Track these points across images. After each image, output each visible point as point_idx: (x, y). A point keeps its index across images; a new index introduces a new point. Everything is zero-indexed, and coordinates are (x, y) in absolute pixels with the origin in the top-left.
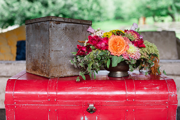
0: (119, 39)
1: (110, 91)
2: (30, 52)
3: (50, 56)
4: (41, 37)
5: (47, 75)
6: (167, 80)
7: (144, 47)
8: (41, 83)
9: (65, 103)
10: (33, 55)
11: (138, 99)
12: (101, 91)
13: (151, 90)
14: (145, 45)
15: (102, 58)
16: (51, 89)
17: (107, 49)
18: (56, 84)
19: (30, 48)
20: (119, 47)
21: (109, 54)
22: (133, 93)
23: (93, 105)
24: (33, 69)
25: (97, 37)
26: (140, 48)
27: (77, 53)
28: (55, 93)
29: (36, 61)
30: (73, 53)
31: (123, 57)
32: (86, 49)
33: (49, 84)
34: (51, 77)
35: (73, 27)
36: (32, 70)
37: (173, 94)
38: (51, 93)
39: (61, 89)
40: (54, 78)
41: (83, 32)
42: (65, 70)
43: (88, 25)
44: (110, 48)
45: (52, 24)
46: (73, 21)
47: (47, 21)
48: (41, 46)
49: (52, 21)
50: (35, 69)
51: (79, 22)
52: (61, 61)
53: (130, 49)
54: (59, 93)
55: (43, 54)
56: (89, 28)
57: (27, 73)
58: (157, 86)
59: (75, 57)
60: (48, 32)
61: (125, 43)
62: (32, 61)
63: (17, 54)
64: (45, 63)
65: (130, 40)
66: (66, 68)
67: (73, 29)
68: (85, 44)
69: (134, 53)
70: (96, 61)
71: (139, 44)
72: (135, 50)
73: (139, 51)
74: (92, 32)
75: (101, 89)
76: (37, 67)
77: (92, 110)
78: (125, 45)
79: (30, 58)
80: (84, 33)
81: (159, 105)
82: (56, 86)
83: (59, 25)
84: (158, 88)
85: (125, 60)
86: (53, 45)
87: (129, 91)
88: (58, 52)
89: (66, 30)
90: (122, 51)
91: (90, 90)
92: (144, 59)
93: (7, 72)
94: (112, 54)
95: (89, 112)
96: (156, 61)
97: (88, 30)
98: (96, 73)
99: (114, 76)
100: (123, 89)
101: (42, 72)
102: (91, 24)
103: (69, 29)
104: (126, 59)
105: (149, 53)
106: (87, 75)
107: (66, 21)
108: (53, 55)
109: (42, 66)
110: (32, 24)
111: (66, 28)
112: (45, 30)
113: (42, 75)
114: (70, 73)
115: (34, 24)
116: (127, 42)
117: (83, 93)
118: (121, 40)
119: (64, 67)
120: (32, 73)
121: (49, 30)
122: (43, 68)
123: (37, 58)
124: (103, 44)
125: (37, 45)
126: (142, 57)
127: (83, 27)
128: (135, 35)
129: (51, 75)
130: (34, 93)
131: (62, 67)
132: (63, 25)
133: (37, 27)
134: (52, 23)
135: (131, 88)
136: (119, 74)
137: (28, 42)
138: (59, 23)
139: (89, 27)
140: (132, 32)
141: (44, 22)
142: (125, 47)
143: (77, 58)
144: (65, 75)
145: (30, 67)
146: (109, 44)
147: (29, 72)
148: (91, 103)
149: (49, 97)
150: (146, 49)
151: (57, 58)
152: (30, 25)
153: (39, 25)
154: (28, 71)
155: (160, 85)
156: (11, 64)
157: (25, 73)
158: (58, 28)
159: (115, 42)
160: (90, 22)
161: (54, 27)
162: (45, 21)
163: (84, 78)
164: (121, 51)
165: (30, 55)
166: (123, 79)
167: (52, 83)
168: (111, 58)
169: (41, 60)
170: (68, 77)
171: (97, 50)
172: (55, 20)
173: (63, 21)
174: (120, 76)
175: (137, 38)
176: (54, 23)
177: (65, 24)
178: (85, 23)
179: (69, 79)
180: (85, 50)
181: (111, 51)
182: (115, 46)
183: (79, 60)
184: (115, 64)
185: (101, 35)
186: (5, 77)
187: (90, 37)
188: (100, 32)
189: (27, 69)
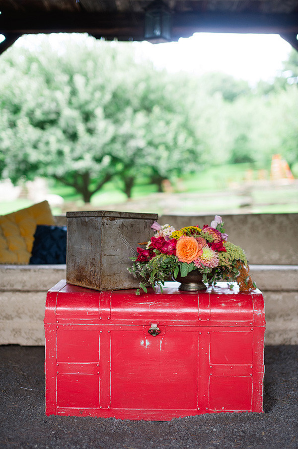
0: (190, 241)
1: (178, 308)
2: (73, 256)
3: (103, 263)
4: (90, 237)
5: (97, 286)
6: (253, 295)
7: (225, 251)
8: (90, 297)
9: (121, 322)
10: (78, 260)
11: (215, 318)
12: (166, 307)
13: (232, 307)
14: (226, 248)
15: (167, 266)
16: (103, 305)
17: (174, 254)
18: (110, 298)
19: (73, 251)
20: (189, 251)
21: (177, 261)
22: (207, 311)
23: (156, 326)
24: (77, 280)
25: (162, 238)
26: (220, 252)
27: (137, 258)
28: (108, 310)
29: (82, 268)
30: (131, 258)
31: (194, 265)
32: (149, 254)
33: (101, 297)
34: (103, 289)
35: (132, 223)
36: (75, 280)
37: (258, 312)
38: (103, 309)
39: (115, 305)
40: (107, 292)
41: (146, 230)
42: (121, 281)
43: (152, 219)
44: (178, 254)
46: (132, 216)
47: (98, 217)
48: (90, 248)
49: (106, 217)
50: (80, 278)
51: (140, 217)
52: (115, 268)
53: (204, 254)
54: (113, 310)
55: (93, 259)
56: (154, 224)
57: (68, 284)
58: (238, 302)
59: (134, 264)
60: (99, 230)
61: (197, 246)
62: (76, 268)
64: (95, 272)
65: (207, 241)
66: (122, 278)
67: (132, 226)
68: (148, 247)
69: (210, 260)
70: (161, 270)
71: (218, 247)
72: (211, 256)
73: (217, 256)
74: (157, 229)
75: (167, 304)
76: (84, 276)
77: (154, 332)
78: (198, 249)
79: (73, 264)
80: (147, 230)
81: (241, 326)
82: (109, 301)
83: (114, 222)
84: (240, 304)
85: (198, 269)
86: (106, 247)
87: (201, 308)
88: (113, 257)
89: (122, 228)
90: (193, 257)
91: (152, 307)
93: (24, 283)
94: (181, 260)
95: (151, 334)
97: (152, 227)
98: (162, 285)
99: (185, 289)
100: (195, 305)
101: (91, 283)
102: (156, 218)
103: (127, 227)
104: (198, 267)
105: (231, 259)
106: (149, 287)
107: (122, 216)
108: (105, 261)
109: (91, 275)
110: (77, 218)
111: (123, 225)
112: (96, 228)
113: (91, 287)
114: (127, 285)
115: (79, 218)
116: (201, 246)
117: (143, 310)
118: (192, 243)
119: (119, 276)
120: (75, 284)
121: (100, 229)
122: (91, 278)
123: (83, 264)
124: (170, 247)
125: (83, 247)
126: (223, 264)
127: (146, 223)
128: (215, 234)
129: (102, 287)
130: (81, 309)
131: (117, 277)
132: (119, 222)
133: (85, 223)
134: (105, 220)
135: (205, 305)
136: (193, 286)
137: (69, 241)
138: (113, 218)
139: (153, 223)
140: (211, 230)
141: (94, 218)
142: (197, 251)
143: (137, 266)
144: (121, 287)
145: (73, 276)
146: (177, 248)
147: (71, 283)
148: (154, 322)
149: (100, 315)
150: (226, 254)
151: (111, 265)
152: (74, 218)
153: (87, 221)
154: (69, 282)
155: (242, 301)
156: (29, 270)
157: (65, 284)
158: (112, 226)
159: (185, 246)
160: (155, 216)
161: (107, 224)
162: (95, 217)
163: (145, 290)
164: (192, 257)
165: (72, 260)
166: (197, 293)
167: (104, 297)
168: (179, 266)
169: (90, 267)
170: (124, 290)
171: (162, 254)
172: (109, 215)
173: (119, 216)
174: (194, 290)
175: (217, 239)
176: (107, 219)
177: (122, 220)
178: (148, 217)
179: (127, 292)
180: (147, 254)
181: (179, 257)
182: (185, 250)
183: (139, 267)
184: (184, 274)
185: (168, 233)
186: (19, 291)
187: (153, 239)
188: (168, 229)
189: (68, 279)
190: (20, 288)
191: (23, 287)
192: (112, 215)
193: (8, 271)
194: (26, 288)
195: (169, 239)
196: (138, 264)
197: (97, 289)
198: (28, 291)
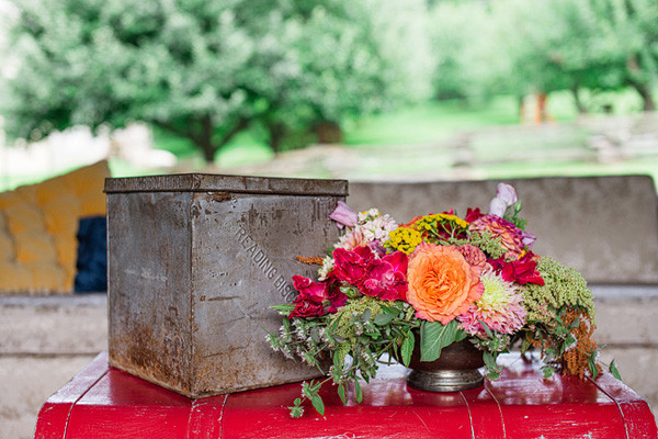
0: (447, 258)
2: (124, 295)
3: (197, 320)
4: (163, 248)
5: (184, 385)
6: (623, 405)
7: (540, 282)
8: (162, 421)
10: (135, 309)
14: (543, 274)
15: (383, 332)
17: (402, 298)
18: (216, 423)
19: (122, 282)
20: (444, 288)
21: (409, 317)
24: (134, 359)
25: (365, 251)
26: (525, 285)
27: (293, 307)
29: (146, 331)
30: (278, 307)
31: (460, 327)
33: (193, 422)
34: (201, 393)
35: (279, 207)
36: (129, 360)
40: (212, 401)
41: (316, 224)
42: (250, 367)
43: (332, 195)
44: (412, 295)
45: (203, 203)
46: (277, 187)
47: (182, 191)
48: (164, 279)
49: (203, 191)
50: (140, 357)
51: (301, 190)
52: (233, 334)
53: (485, 296)
55: (170, 308)
56: (338, 210)
57: (113, 369)
58: (584, 430)
59: (285, 321)
60: (186, 228)
61: (468, 273)
62: (131, 327)
63: (80, 266)
64: (177, 344)
65: (488, 255)
66: (252, 358)
67: (279, 214)
68: (323, 273)
69: (503, 311)
70: (364, 343)
71: (521, 272)
72: (503, 299)
73: (519, 298)
74: (347, 221)
76: (149, 352)
78: (469, 280)
79: (123, 318)
80: (319, 226)
82: (216, 434)
83: (227, 206)
84: (590, 436)
85: (469, 337)
86: (206, 277)
88: (225, 301)
89: (252, 222)
90: (457, 305)
92: (539, 325)
93: (42, 337)
94: (422, 314)
96: (582, 330)
97: (332, 216)
98: (362, 382)
99: (427, 385)
101: (167, 373)
102: (343, 192)
103: (263, 218)
104: (473, 333)
105: (555, 305)
107: (251, 189)
108: (204, 316)
109: (166, 352)
110: (130, 195)
111: (253, 213)
112: (178, 224)
113: (167, 385)
114: (268, 375)
115: (134, 195)
116: (477, 270)
118: (452, 263)
119: (245, 354)
120: (130, 371)
121: (189, 224)
122: (168, 360)
123: (147, 320)
124: (389, 277)
125: (146, 274)
126: (533, 316)
127: (317, 207)
128: (507, 235)
129: (197, 387)
131: (238, 357)
132: (242, 204)
133: (148, 207)
134: (201, 200)
137: (113, 257)
138: (226, 195)
139: (337, 205)
140: (495, 224)
141: (172, 194)
142: (467, 288)
143: (294, 328)
144: (251, 383)
145: (123, 349)
146: (410, 279)
147: (121, 367)
150: (544, 291)
151: (221, 326)
152: (123, 196)
153: (154, 202)
154: (115, 363)
155: (598, 427)
156: (55, 308)
157: (106, 367)
158: (223, 216)
159: (432, 272)
160: (340, 186)
161: (208, 212)
162: (174, 191)
163: (318, 404)
164: (455, 304)
165: (122, 307)
166: (462, 398)
167: (202, 421)
168: (415, 331)
169: (164, 330)
170: (260, 390)
171: (365, 299)
172: (212, 187)
173: (242, 188)
174: (451, 389)
175: (513, 248)
176: (208, 199)
177: (250, 199)
178: (322, 190)
180: (321, 294)
181: (416, 306)
182: (433, 285)
183: (301, 334)
184: (430, 353)
185: (379, 234)
186: (34, 355)
187: (339, 255)
188: (378, 222)
189: (112, 354)
190: (34, 349)
191: (42, 346)
192: (221, 185)
193: (8, 311)
194: (48, 350)
195: (382, 252)
196: (297, 322)
197: (184, 391)
198: (53, 356)
